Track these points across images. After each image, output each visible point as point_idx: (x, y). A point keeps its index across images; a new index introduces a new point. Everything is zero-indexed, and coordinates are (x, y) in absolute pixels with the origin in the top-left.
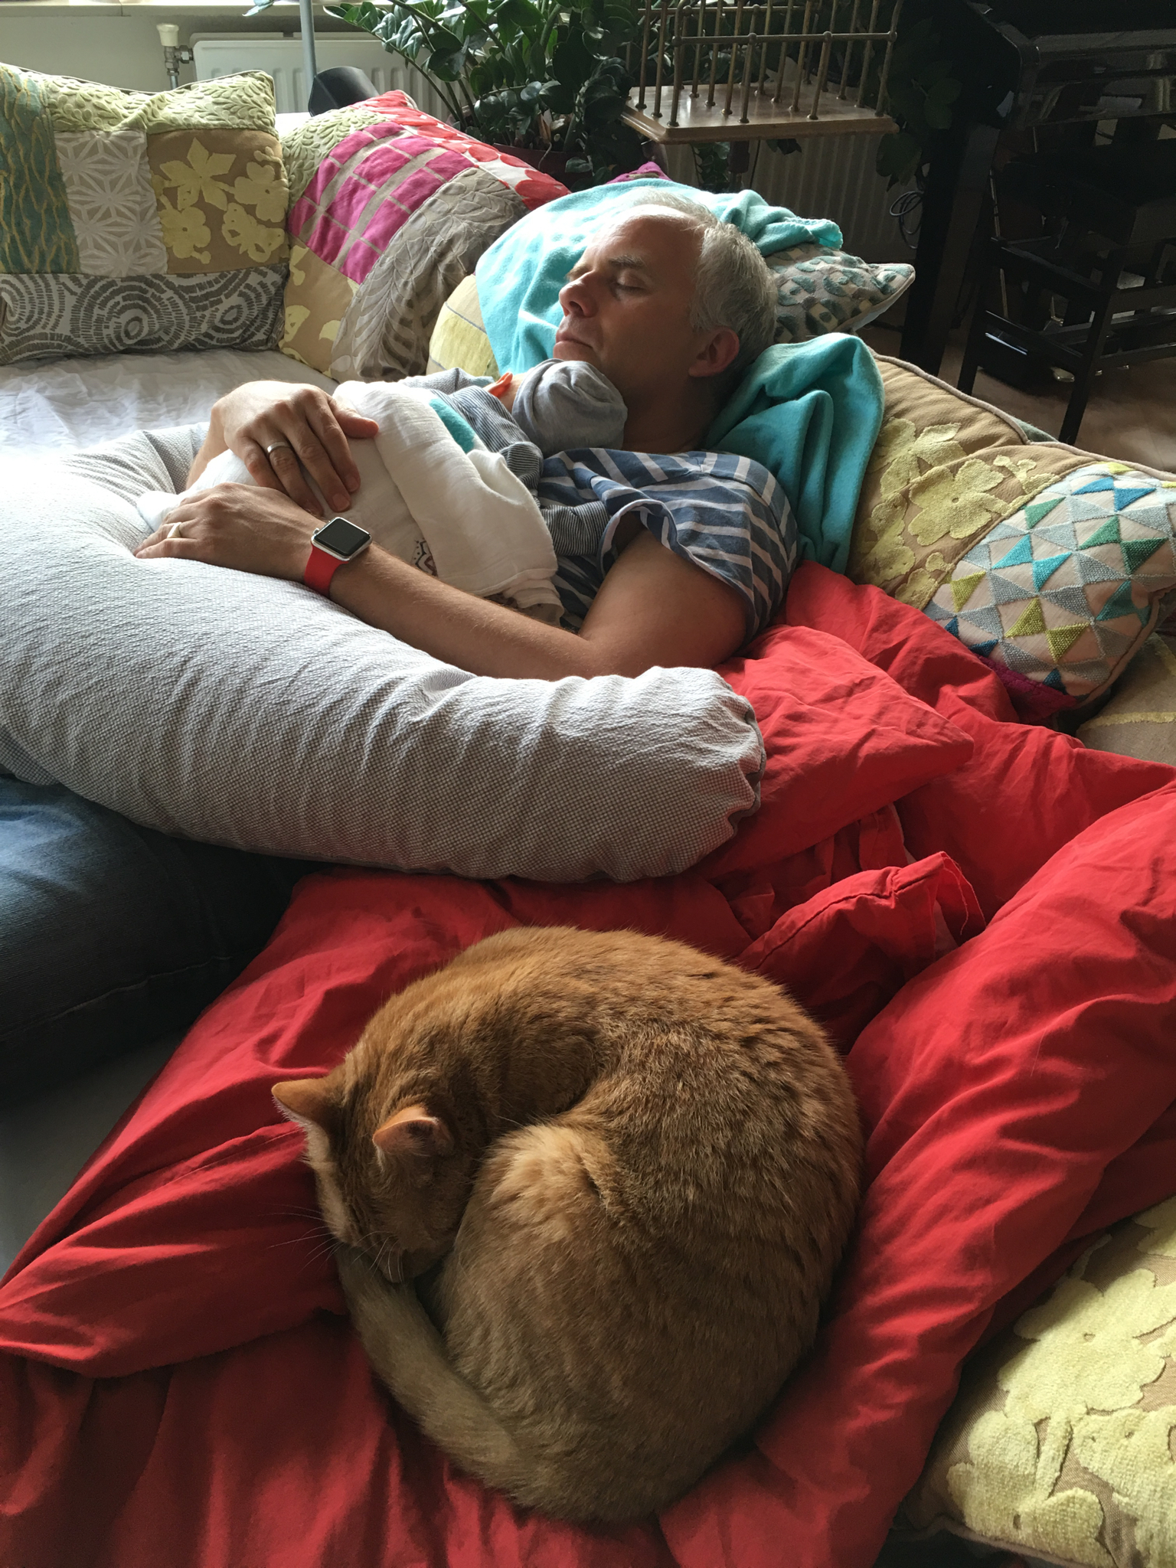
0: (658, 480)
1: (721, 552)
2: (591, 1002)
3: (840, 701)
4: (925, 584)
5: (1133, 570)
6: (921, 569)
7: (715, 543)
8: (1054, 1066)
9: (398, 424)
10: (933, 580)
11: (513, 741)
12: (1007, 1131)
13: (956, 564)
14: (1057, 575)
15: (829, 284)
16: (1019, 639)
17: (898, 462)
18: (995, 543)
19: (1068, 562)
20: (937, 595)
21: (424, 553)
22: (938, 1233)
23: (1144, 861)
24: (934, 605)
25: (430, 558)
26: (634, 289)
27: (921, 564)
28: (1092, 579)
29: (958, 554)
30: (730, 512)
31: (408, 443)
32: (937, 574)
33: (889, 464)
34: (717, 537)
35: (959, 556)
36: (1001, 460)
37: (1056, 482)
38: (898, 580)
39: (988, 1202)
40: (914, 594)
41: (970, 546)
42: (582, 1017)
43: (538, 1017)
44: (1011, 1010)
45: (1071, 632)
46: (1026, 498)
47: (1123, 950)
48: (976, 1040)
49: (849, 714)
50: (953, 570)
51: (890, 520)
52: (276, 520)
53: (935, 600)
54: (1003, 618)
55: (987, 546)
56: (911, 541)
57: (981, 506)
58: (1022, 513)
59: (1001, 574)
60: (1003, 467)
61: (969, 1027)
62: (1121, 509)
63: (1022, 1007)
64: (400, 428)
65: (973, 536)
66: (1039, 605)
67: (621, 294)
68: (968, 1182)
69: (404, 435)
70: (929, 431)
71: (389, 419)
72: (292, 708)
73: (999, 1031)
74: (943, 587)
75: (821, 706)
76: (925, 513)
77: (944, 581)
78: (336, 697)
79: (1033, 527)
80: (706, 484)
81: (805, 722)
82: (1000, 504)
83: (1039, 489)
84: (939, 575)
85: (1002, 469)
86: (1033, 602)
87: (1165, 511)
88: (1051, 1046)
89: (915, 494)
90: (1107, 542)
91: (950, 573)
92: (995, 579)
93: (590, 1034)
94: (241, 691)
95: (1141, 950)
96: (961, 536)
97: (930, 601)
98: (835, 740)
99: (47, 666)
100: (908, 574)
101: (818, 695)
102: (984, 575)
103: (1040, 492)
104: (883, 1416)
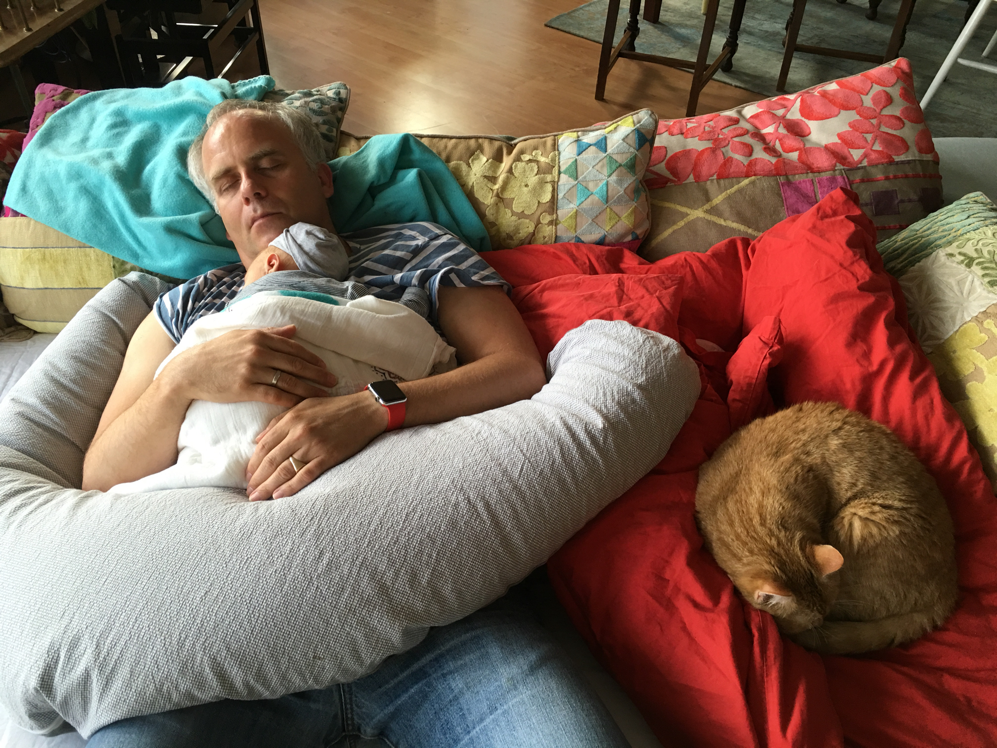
0: (409, 259)
1: (482, 272)
2: (797, 460)
3: (625, 296)
4: (547, 231)
5: (635, 173)
6: (540, 225)
7: (473, 270)
8: (899, 348)
9: (302, 317)
10: (551, 226)
11: (634, 401)
12: (912, 378)
13: (557, 213)
14: (609, 192)
15: (313, 111)
16: (613, 228)
17: (477, 183)
18: (567, 194)
19: (609, 185)
20: (558, 232)
21: (384, 374)
22: (934, 425)
23: (838, 268)
24: (560, 237)
25: (390, 373)
26: (278, 166)
27: (538, 223)
28: (626, 186)
29: (553, 209)
30: (461, 252)
31: (319, 323)
32: (551, 223)
33: (473, 186)
34: (472, 266)
35: (555, 209)
36: (524, 157)
37: (559, 154)
38: (530, 237)
39: (932, 402)
40: (544, 237)
41: (555, 202)
42: (803, 467)
43: (796, 479)
44: (861, 347)
45: (631, 212)
46: (556, 167)
47: (871, 299)
48: (865, 363)
49: (636, 299)
50: (557, 216)
51: (498, 211)
52: (346, 411)
53: (558, 235)
54: (599, 224)
55: (564, 197)
56: (522, 215)
57: (542, 183)
58: (562, 175)
59: (584, 206)
60: (530, 160)
61: (857, 360)
62: (606, 151)
63: (862, 341)
64: (305, 319)
65: (553, 196)
66: (611, 209)
67: (273, 173)
68: (921, 403)
69: (312, 321)
70: (472, 161)
71: (292, 318)
72: (547, 471)
73: (867, 355)
74: (558, 226)
75: (622, 303)
76: (517, 199)
77: (556, 225)
78: (558, 448)
79: (577, 179)
80: (435, 245)
81: (632, 313)
82: (549, 178)
83: (557, 162)
84: (552, 223)
85: (530, 161)
86: (608, 209)
87: (625, 144)
88: (892, 343)
89: (502, 194)
90: (617, 168)
91: (557, 219)
92: (584, 210)
93: (811, 469)
94: (515, 487)
95: (874, 295)
96: (548, 200)
97: (556, 237)
98: (655, 311)
99: (397, 574)
100: (534, 231)
101: (614, 301)
102: (577, 210)
103: (559, 162)
104: (981, 485)
